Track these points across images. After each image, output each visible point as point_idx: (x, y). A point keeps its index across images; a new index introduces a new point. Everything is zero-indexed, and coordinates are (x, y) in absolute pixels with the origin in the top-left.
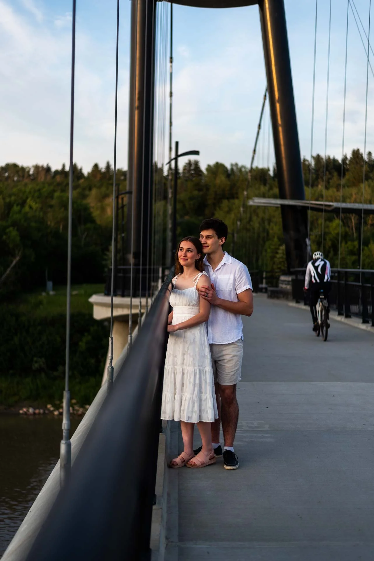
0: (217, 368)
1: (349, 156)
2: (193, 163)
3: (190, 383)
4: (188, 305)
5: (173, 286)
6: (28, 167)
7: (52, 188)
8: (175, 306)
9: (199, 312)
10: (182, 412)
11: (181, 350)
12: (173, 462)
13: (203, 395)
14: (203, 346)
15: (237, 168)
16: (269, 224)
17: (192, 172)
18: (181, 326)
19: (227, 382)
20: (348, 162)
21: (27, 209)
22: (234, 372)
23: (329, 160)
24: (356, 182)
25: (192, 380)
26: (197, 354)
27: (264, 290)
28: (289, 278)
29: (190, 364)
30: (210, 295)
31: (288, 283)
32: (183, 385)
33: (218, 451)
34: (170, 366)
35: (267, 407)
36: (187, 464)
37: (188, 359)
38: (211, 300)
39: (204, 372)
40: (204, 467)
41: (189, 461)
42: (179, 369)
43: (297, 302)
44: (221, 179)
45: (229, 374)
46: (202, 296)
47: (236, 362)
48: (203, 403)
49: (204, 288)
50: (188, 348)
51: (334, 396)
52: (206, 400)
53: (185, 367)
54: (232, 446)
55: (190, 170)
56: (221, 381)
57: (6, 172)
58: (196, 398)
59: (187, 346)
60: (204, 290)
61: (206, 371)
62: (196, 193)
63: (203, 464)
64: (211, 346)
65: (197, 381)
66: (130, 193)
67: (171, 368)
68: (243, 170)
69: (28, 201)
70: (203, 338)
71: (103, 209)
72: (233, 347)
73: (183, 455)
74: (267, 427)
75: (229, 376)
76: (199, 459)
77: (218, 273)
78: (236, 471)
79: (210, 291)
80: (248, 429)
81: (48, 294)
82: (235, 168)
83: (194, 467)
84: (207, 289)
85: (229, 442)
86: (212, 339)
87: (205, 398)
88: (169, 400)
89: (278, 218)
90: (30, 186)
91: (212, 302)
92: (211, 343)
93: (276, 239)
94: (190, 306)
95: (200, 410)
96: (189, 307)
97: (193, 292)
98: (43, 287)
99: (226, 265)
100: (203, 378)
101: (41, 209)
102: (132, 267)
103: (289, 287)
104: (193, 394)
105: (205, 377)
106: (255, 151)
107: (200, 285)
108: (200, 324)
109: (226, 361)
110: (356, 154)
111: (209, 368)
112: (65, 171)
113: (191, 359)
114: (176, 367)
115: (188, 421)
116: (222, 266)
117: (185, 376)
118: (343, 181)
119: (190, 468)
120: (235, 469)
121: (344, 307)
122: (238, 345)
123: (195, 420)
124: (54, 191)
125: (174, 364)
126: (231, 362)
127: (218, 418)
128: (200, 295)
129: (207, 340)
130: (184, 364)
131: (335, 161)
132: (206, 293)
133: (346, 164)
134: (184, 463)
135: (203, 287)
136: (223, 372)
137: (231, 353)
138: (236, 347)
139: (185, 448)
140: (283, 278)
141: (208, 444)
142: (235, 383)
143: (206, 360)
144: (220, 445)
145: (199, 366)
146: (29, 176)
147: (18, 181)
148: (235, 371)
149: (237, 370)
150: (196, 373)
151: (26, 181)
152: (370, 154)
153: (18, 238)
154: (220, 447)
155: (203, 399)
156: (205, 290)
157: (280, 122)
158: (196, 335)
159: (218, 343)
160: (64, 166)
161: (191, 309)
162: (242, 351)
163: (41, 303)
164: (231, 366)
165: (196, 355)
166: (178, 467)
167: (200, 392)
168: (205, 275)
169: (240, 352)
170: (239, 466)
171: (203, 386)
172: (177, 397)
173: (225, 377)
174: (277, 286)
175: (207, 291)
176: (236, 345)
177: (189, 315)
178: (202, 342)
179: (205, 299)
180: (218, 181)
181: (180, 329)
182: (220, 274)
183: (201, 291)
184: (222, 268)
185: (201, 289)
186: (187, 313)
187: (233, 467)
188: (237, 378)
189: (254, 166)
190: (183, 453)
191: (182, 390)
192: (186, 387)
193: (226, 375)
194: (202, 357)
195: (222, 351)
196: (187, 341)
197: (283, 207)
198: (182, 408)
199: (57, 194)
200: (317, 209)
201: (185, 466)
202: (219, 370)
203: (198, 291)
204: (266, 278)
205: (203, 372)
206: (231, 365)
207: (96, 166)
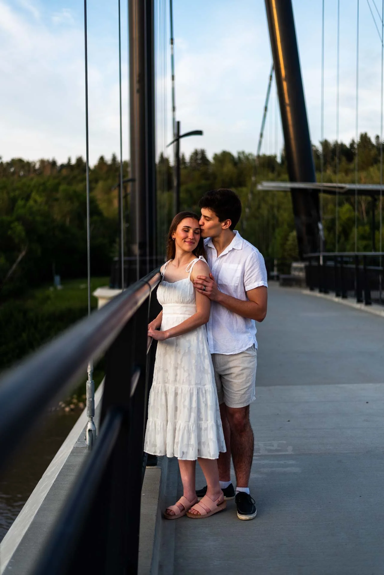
0: (223, 384)
1: (357, 140)
2: (200, 153)
3: (184, 406)
4: (180, 302)
5: (161, 277)
6: (34, 162)
7: (56, 181)
8: (164, 303)
9: (196, 311)
10: (175, 446)
11: (173, 362)
12: (169, 511)
13: (202, 422)
14: (202, 357)
15: (244, 156)
16: (278, 211)
17: (199, 162)
18: (173, 332)
19: (237, 404)
20: (356, 146)
21: (31, 202)
22: (245, 390)
23: (336, 145)
24: (364, 166)
25: (187, 403)
26: (193, 367)
27: (275, 278)
28: (301, 265)
29: (185, 381)
30: (209, 288)
31: (300, 269)
32: (176, 409)
33: (229, 491)
34: (160, 383)
35: (289, 421)
36: (188, 514)
37: (183, 375)
38: (210, 295)
39: (204, 392)
40: (210, 516)
41: (190, 509)
42: (171, 389)
43: (312, 289)
44: (228, 168)
45: (238, 392)
46: (198, 290)
47: (247, 377)
48: (203, 433)
49: (200, 279)
50: (181, 359)
51: (367, 403)
52: (206, 429)
53: (178, 385)
54: (247, 487)
55: (196, 160)
56: (228, 402)
57: (11, 167)
58: (193, 427)
59: (180, 357)
60: (200, 282)
61: (205, 391)
62: (203, 182)
63: (208, 512)
64: (214, 356)
65: (194, 405)
66: (133, 180)
67: (162, 387)
68: (250, 157)
69: (33, 194)
70: (201, 346)
71: (110, 202)
72: (243, 357)
73: (182, 501)
74: (290, 451)
75: (238, 395)
76: (203, 506)
77: (222, 261)
78: (253, 521)
79: (210, 283)
80: (266, 453)
81: (55, 289)
82: (242, 156)
83: (197, 517)
84: (204, 280)
85: (242, 481)
86: (213, 347)
87: (206, 426)
88: (159, 429)
89: (288, 203)
90: (35, 180)
91: (211, 298)
92: (213, 352)
93: (285, 226)
94: (183, 303)
95: (199, 443)
96: (182, 305)
97: (187, 285)
98: (50, 281)
99: (235, 251)
100: (202, 400)
101: (47, 202)
102: (138, 258)
103: (302, 274)
104: (189, 421)
105: (205, 399)
106: (261, 135)
107: (195, 276)
108: (198, 328)
109: (233, 375)
110: (364, 138)
111: (210, 385)
112: (71, 164)
113: (186, 374)
114: (167, 385)
115: (182, 457)
116: (229, 251)
117: (179, 397)
118: (352, 166)
119: (192, 518)
120: (252, 518)
121: (363, 293)
122: (249, 354)
123: (191, 456)
124: (59, 184)
125: (165, 381)
126: (241, 376)
127: (225, 450)
128: (196, 289)
129: (207, 349)
130: (177, 381)
131: (342, 146)
132: (204, 285)
133: (354, 148)
134: (184, 512)
135: (199, 277)
136: (230, 390)
137: (241, 365)
138: (246, 357)
139: (184, 491)
140: (295, 265)
141: (215, 484)
142: (248, 405)
143: (206, 375)
144: (232, 484)
145: (196, 384)
146: (35, 170)
147: (24, 176)
148: (247, 389)
149: (250, 387)
150: (193, 393)
151: (32, 175)
152: (378, 137)
153: (23, 234)
154: (231, 486)
155: (203, 428)
156: (203, 282)
157: (287, 101)
158: (192, 343)
159: (221, 353)
160: (69, 160)
161: (185, 308)
162: (256, 361)
163: (48, 298)
164: (242, 382)
165: (192, 369)
166: (177, 517)
167: (199, 418)
168: (203, 261)
169: (252, 363)
170: (257, 514)
171: (203, 411)
172: (170, 427)
173: (233, 397)
174: (289, 273)
175: (205, 283)
176: (248, 354)
177: (182, 316)
178: (200, 352)
179: (202, 293)
180: (225, 170)
181: (171, 336)
182: (225, 262)
183: (197, 283)
184: (229, 255)
185: (197, 281)
186: (180, 313)
187: (250, 517)
188: (249, 398)
189: (262, 153)
190: (182, 498)
191: (175, 416)
192: (180, 413)
193: (235, 395)
194: (200, 371)
195: (229, 362)
196: (180, 350)
197: (294, 191)
198: (176, 440)
199: (62, 187)
200: (330, 192)
201: (185, 515)
202: (225, 387)
203: (194, 284)
204: (278, 265)
205: (202, 391)
206: (240, 381)
207: (102, 159)
